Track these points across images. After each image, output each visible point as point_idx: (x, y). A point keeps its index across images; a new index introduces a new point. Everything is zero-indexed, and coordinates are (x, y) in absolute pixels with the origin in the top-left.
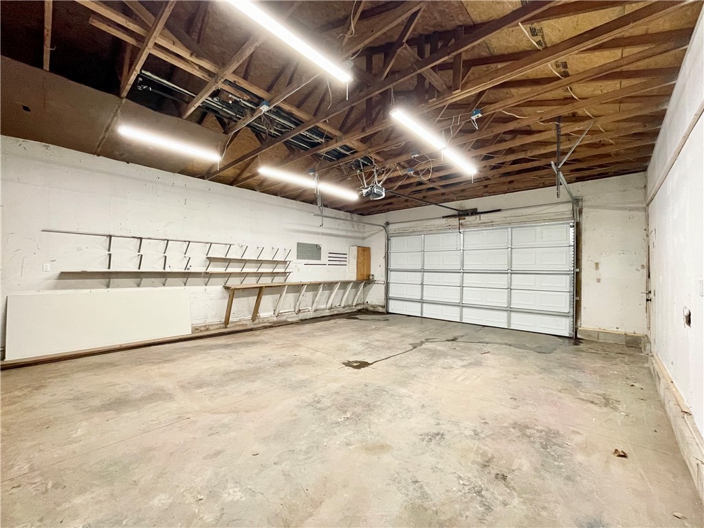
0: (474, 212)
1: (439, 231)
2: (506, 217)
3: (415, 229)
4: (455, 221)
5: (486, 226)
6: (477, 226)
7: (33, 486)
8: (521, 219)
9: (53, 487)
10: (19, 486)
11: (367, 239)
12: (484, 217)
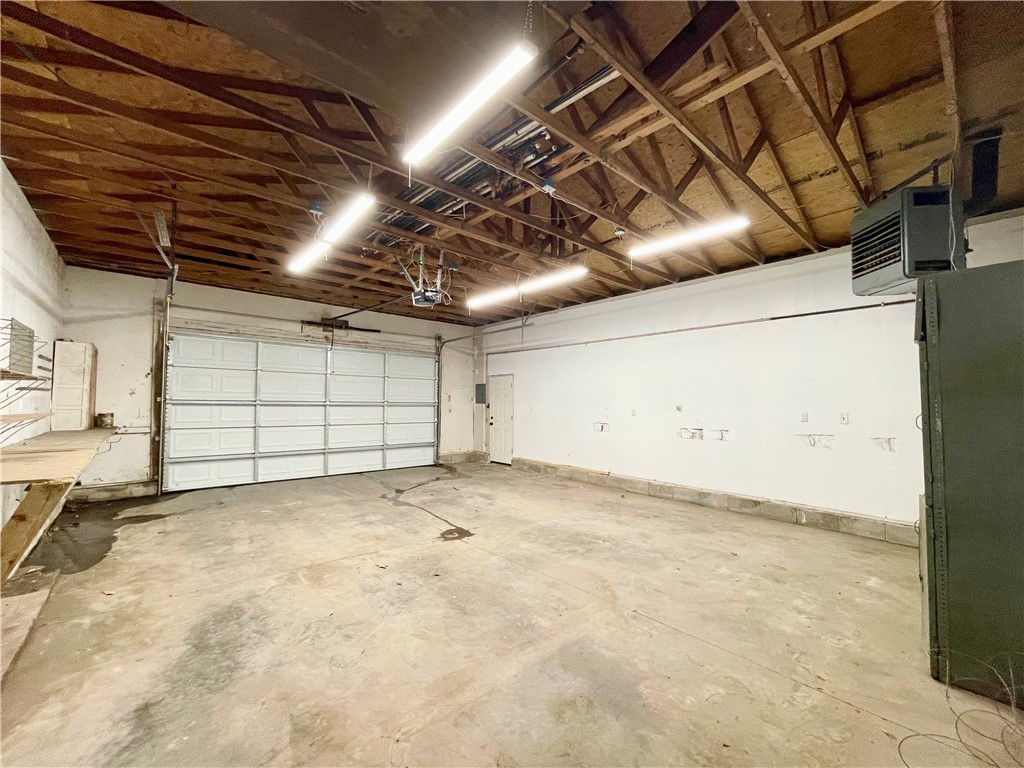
0: (345, 326)
1: (287, 340)
2: (381, 341)
3: (241, 330)
4: (318, 332)
5: (358, 347)
6: (346, 344)
7: (808, 667)
8: (396, 346)
9: (794, 653)
10: (819, 677)
11: (73, 326)
12: (355, 335)
